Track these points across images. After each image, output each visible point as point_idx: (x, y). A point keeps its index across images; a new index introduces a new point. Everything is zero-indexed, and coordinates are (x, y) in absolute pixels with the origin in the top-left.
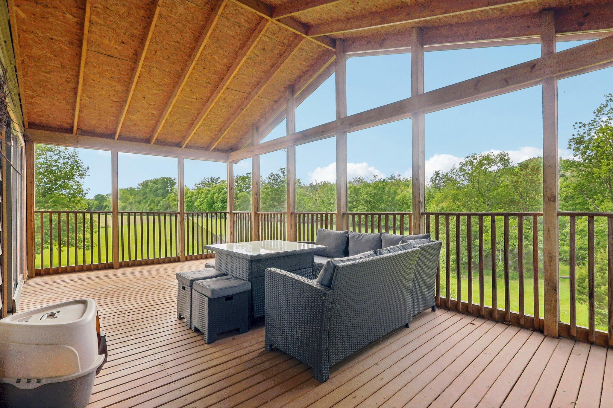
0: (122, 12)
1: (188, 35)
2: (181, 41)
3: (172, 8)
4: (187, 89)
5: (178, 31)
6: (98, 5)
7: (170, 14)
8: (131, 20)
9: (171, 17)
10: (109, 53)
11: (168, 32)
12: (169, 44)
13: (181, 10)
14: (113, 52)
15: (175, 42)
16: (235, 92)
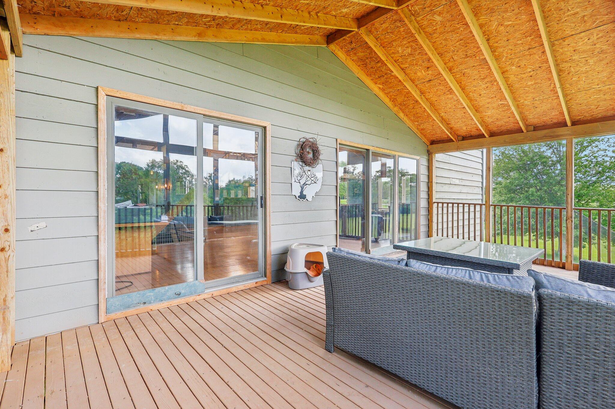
0: (410, 52)
1: (462, 29)
2: (462, 37)
3: (431, 23)
4: (513, 68)
5: (452, 33)
6: (398, 58)
7: (434, 28)
8: (418, 52)
9: (436, 29)
10: (428, 80)
11: (446, 40)
12: (455, 47)
13: (438, 18)
14: (429, 77)
15: (458, 42)
16: (583, 34)
